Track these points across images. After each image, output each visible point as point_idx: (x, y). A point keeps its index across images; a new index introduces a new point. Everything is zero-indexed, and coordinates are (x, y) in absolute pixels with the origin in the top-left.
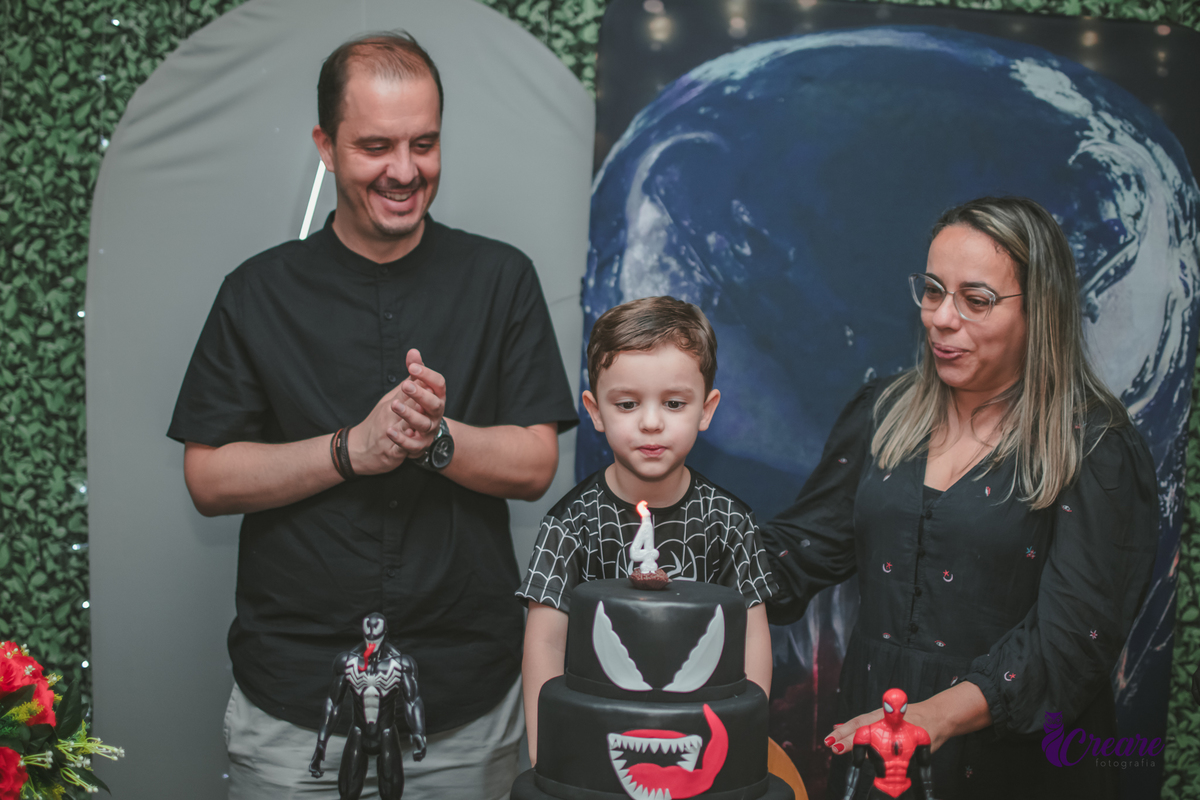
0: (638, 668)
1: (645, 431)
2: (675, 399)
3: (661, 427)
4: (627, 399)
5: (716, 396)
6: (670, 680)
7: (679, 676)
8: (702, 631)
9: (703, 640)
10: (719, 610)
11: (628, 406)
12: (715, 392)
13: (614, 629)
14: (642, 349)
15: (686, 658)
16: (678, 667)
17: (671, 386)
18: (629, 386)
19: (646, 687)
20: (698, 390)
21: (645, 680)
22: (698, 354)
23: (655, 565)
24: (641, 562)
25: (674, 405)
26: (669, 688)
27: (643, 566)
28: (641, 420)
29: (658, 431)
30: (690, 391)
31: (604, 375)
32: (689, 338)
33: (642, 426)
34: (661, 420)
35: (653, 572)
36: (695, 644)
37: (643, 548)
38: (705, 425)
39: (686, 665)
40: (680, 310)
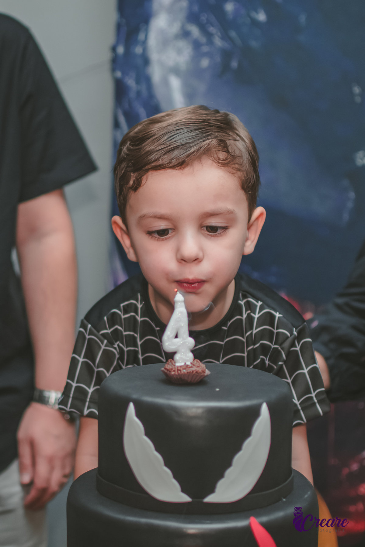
0: (175, 477)
1: (183, 261)
2: (214, 222)
3: (201, 255)
4: (162, 225)
5: (261, 214)
6: (212, 490)
7: (221, 485)
8: (247, 434)
9: (248, 444)
10: (264, 409)
11: (163, 233)
12: (259, 210)
13: (147, 434)
14: (173, 167)
15: (229, 464)
16: (221, 476)
17: (210, 207)
18: (163, 210)
19: (185, 498)
20: (241, 211)
21: (184, 490)
22: (239, 170)
23: (191, 355)
24: (175, 353)
25: (213, 230)
26: (210, 499)
27: (177, 357)
28: (178, 250)
29: (197, 260)
30: (230, 212)
31: (133, 198)
32: (228, 152)
33: (179, 257)
34: (202, 249)
35: (188, 363)
36: (238, 448)
37: (176, 337)
38: (250, 248)
39: (229, 472)
40: (216, 120)
